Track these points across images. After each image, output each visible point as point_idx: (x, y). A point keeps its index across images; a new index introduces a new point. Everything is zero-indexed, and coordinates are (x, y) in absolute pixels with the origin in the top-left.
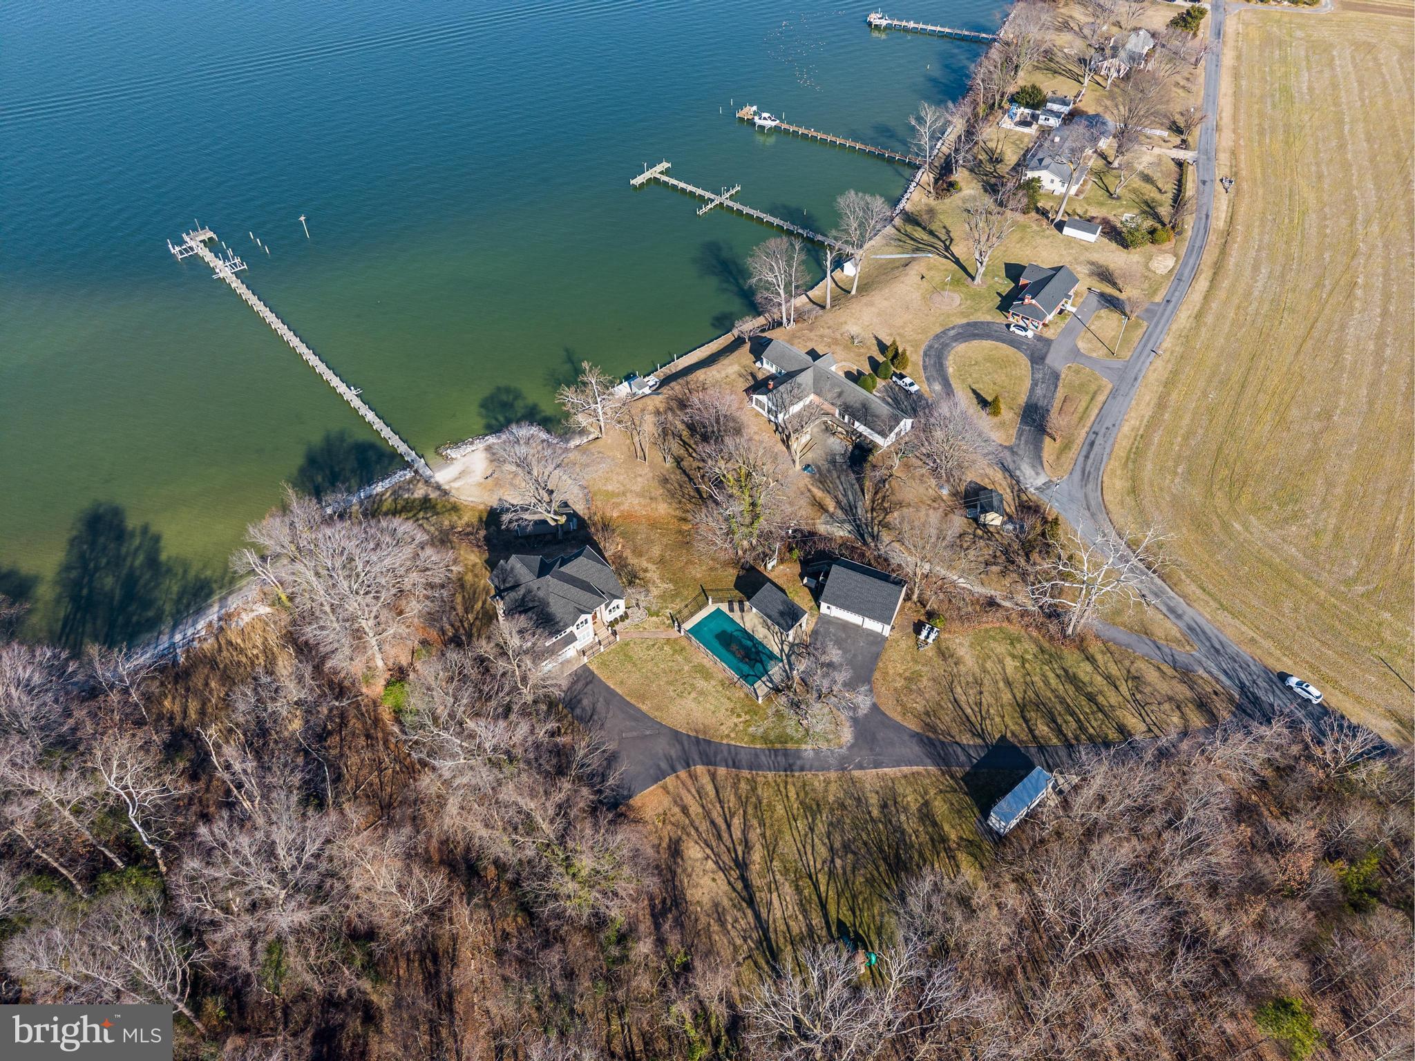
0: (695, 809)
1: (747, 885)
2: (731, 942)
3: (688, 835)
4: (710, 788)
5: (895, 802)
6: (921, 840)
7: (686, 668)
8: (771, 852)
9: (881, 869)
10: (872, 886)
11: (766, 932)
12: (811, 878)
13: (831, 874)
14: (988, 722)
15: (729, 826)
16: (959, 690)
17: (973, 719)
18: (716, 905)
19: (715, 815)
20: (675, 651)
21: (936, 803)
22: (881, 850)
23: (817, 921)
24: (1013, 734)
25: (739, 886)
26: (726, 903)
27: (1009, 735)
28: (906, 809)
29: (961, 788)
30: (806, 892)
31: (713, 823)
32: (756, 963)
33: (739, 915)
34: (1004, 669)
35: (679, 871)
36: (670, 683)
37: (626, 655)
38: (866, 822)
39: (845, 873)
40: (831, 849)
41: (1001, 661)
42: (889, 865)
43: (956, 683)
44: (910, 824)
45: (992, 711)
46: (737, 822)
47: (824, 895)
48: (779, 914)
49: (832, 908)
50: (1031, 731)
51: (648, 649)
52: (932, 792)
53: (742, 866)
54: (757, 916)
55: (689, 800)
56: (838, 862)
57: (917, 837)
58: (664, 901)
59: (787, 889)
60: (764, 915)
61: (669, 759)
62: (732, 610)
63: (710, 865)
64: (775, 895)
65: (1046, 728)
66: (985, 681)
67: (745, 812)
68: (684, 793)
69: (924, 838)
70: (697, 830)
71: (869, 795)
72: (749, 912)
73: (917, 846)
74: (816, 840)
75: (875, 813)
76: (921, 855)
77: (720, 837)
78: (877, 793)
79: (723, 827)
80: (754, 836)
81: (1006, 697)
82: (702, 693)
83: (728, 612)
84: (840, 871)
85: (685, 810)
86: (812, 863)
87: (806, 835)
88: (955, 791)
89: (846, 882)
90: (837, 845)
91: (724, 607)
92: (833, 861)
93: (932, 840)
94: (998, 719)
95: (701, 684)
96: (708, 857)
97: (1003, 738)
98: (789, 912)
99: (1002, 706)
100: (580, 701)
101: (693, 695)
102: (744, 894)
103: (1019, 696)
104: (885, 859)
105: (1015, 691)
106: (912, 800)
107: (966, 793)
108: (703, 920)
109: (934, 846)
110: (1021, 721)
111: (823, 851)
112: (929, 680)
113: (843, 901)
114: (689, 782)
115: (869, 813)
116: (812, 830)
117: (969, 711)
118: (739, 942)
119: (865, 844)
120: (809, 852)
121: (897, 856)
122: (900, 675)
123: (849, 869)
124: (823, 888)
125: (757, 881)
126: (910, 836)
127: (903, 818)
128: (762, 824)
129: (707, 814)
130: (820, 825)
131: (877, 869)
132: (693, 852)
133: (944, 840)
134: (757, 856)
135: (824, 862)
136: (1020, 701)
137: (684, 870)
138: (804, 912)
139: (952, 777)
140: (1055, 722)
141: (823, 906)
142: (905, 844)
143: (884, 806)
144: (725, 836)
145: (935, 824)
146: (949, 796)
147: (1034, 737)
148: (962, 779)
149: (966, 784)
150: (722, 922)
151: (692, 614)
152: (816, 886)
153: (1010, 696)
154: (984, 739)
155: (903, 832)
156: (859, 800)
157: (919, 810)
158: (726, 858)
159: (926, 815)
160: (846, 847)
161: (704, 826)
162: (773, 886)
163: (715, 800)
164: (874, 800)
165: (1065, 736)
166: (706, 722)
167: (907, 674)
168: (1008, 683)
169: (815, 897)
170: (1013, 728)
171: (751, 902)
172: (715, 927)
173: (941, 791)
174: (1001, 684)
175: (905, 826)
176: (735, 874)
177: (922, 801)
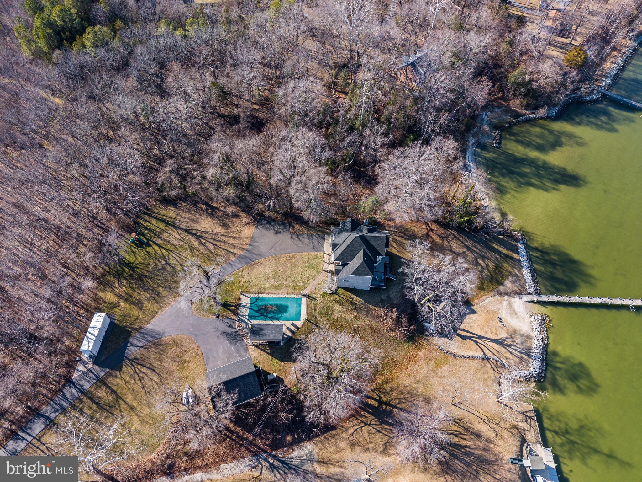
0: (231, 240)
1: (192, 234)
2: (185, 218)
3: (225, 232)
4: (232, 250)
5: (154, 299)
6: (136, 294)
7: (285, 283)
8: (191, 248)
9: (146, 272)
10: (146, 264)
11: (175, 227)
12: (171, 251)
13: (164, 257)
14: (132, 372)
15: (213, 244)
16: (155, 378)
17: (140, 367)
18: (197, 222)
19: (222, 244)
20: (297, 286)
21: (137, 312)
22: (150, 278)
23: (160, 242)
24: (116, 377)
25: (194, 232)
26: (195, 225)
27: (118, 374)
28: (149, 300)
29: (129, 327)
30: (169, 246)
31: (220, 241)
32: (171, 218)
33: (188, 225)
34: (139, 416)
35: (218, 222)
36: (284, 272)
37: (313, 267)
38: (162, 283)
39: (159, 261)
40: (169, 264)
41: (142, 421)
42: (143, 276)
43: (159, 381)
44: (143, 295)
45: (133, 381)
46: (211, 247)
47: (162, 250)
48: (174, 234)
49: (156, 248)
50: (108, 387)
51: (308, 277)
52: (141, 315)
53: (198, 237)
54: (181, 229)
55: (236, 241)
56: (164, 262)
57: (138, 293)
58: (216, 212)
59: (176, 242)
60: (180, 231)
61: (255, 247)
62: (293, 324)
63: (210, 230)
64: (179, 238)
65: (100, 395)
66: (145, 397)
67: (211, 253)
68: (240, 242)
69: (135, 295)
70: (224, 235)
71: (167, 294)
72: (184, 228)
73: (136, 290)
74: (177, 263)
75: (160, 289)
76: (133, 288)
77: (214, 239)
78: (164, 297)
79: (215, 243)
80: (202, 248)
81: (129, 398)
82: (268, 278)
83: (294, 322)
84: (161, 260)
85: (234, 238)
86: (174, 255)
87: (182, 262)
88: (131, 324)
89: (156, 258)
90: (168, 268)
91: (298, 323)
92: (166, 261)
93: (131, 297)
94: (127, 379)
95: (272, 282)
96: (212, 231)
97: (120, 370)
98: (170, 237)
99: (129, 389)
100: (309, 239)
101: (271, 275)
102: (191, 231)
103: (123, 405)
104: (146, 276)
105: (126, 407)
106: (148, 305)
107: (126, 327)
108: (198, 216)
109: (129, 295)
110: (115, 388)
111: (172, 261)
112: (173, 371)
113: (154, 252)
114: (241, 246)
115: (163, 287)
116: (181, 265)
117: (145, 370)
118: (182, 219)
119: (157, 275)
120: (177, 258)
121: (142, 281)
122: (189, 362)
123: (159, 264)
124: (164, 251)
125: (190, 237)
126: (141, 291)
127: (148, 296)
128: (202, 254)
129: (225, 242)
130: (179, 269)
131: (147, 271)
132: (219, 229)
133: (126, 300)
134: (195, 243)
135: (169, 258)
136: (121, 402)
137: (217, 223)
138: (165, 240)
139: (136, 329)
140: (97, 404)
141: (160, 246)
142: (141, 287)
143: (158, 294)
144: (211, 241)
145: (133, 303)
146: (133, 319)
147: (105, 384)
148: (131, 332)
149: (128, 331)
150: (191, 220)
151: (308, 308)
152: (167, 250)
153: (127, 400)
154: (129, 360)
155: (145, 291)
156: (170, 289)
157: (143, 304)
158: (206, 236)
159: (138, 304)
160: (164, 269)
161: (223, 238)
162: (183, 240)
163: (226, 248)
164: (164, 293)
165: (89, 398)
166: (255, 270)
167: (186, 365)
168: (133, 409)
169: (165, 247)
170: (118, 381)
171: (186, 231)
172: (193, 217)
173: (137, 319)
174: (135, 404)
175: (145, 294)
176: (199, 233)
177: (144, 308)
